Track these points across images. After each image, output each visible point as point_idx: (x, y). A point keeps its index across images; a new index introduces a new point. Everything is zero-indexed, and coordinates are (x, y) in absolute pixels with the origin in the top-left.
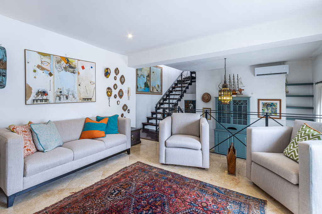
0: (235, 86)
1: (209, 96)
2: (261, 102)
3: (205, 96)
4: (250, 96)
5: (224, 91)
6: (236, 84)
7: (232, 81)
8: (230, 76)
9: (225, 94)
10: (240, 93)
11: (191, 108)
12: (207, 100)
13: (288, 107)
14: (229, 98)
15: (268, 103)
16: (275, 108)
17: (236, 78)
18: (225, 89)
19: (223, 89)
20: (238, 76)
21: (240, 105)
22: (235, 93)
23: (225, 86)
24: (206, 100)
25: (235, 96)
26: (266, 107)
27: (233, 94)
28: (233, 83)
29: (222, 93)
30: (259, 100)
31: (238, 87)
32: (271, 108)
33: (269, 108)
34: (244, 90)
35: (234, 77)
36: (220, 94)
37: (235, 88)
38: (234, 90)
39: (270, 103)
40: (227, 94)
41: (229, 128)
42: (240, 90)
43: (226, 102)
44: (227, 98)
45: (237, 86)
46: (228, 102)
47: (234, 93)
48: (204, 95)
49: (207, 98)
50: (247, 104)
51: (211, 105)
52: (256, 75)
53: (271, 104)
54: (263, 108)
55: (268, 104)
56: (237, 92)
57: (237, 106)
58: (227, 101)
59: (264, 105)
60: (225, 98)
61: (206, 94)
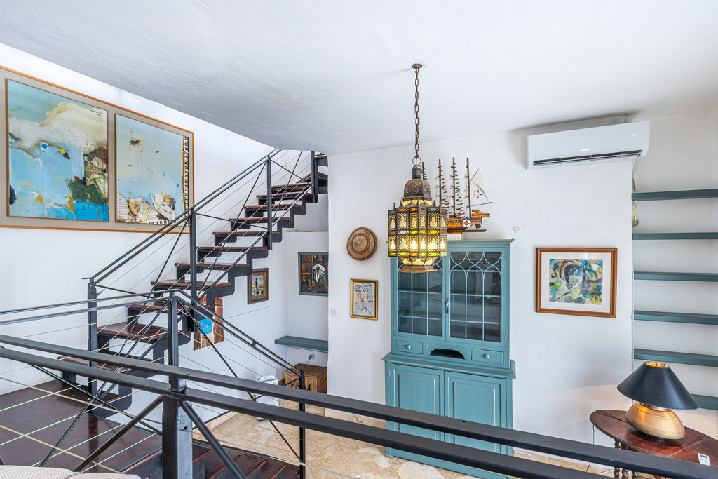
0: (457, 202)
1: (371, 238)
2: (546, 257)
3: (358, 237)
4: (509, 238)
5: (409, 212)
6: (463, 194)
7: (449, 182)
8: (440, 167)
9: (414, 224)
10: (474, 227)
11: (317, 278)
12: (365, 251)
13: (639, 274)
14: (432, 246)
15: (572, 261)
16: (594, 279)
17: (461, 173)
18: (415, 202)
19: (405, 204)
20: (468, 167)
21: (475, 268)
22: (459, 225)
23: (415, 190)
24: (360, 253)
25: (457, 237)
26: (563, 274)
27: (450, 230)
28: (450, 192)
29: (403, 224)
30: (539, 251)
31: (469, 207)
32: (581, 278)
33: (575, 277)
34: (488, 215)
35: (454, 167)
36: (393, 226)
37: (457, 207)
38: (455, 216)
39: (576, 263)
40: (423, 224)
41: (437, 352)
42: (477, 217)
43: (418, 262)
44: (423, 246)
45: (465, 202)
46: (430, 262)
47: (455, 225)
48: (354, 235)
49: (364, 245)
50: (499, 265)
51: (378, 269)
52: (531, 163)
53: (579, 264)
54: (554, 280)
55: (570, 263)
56: (467, 223)
57: (466, 273)
58: (426, 259)
59: (556, 267)
60: (414, 245)
61: (362, 232)
